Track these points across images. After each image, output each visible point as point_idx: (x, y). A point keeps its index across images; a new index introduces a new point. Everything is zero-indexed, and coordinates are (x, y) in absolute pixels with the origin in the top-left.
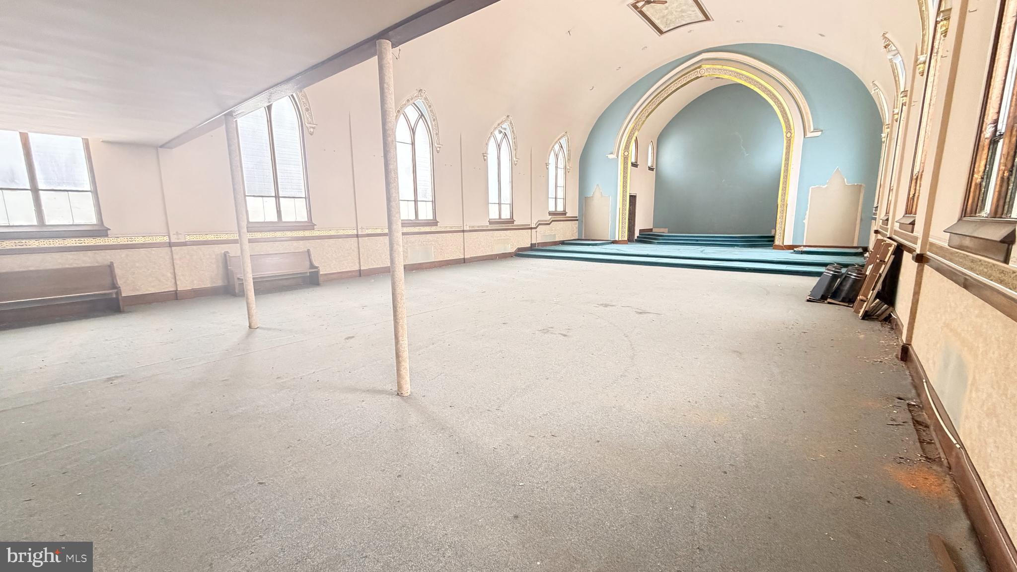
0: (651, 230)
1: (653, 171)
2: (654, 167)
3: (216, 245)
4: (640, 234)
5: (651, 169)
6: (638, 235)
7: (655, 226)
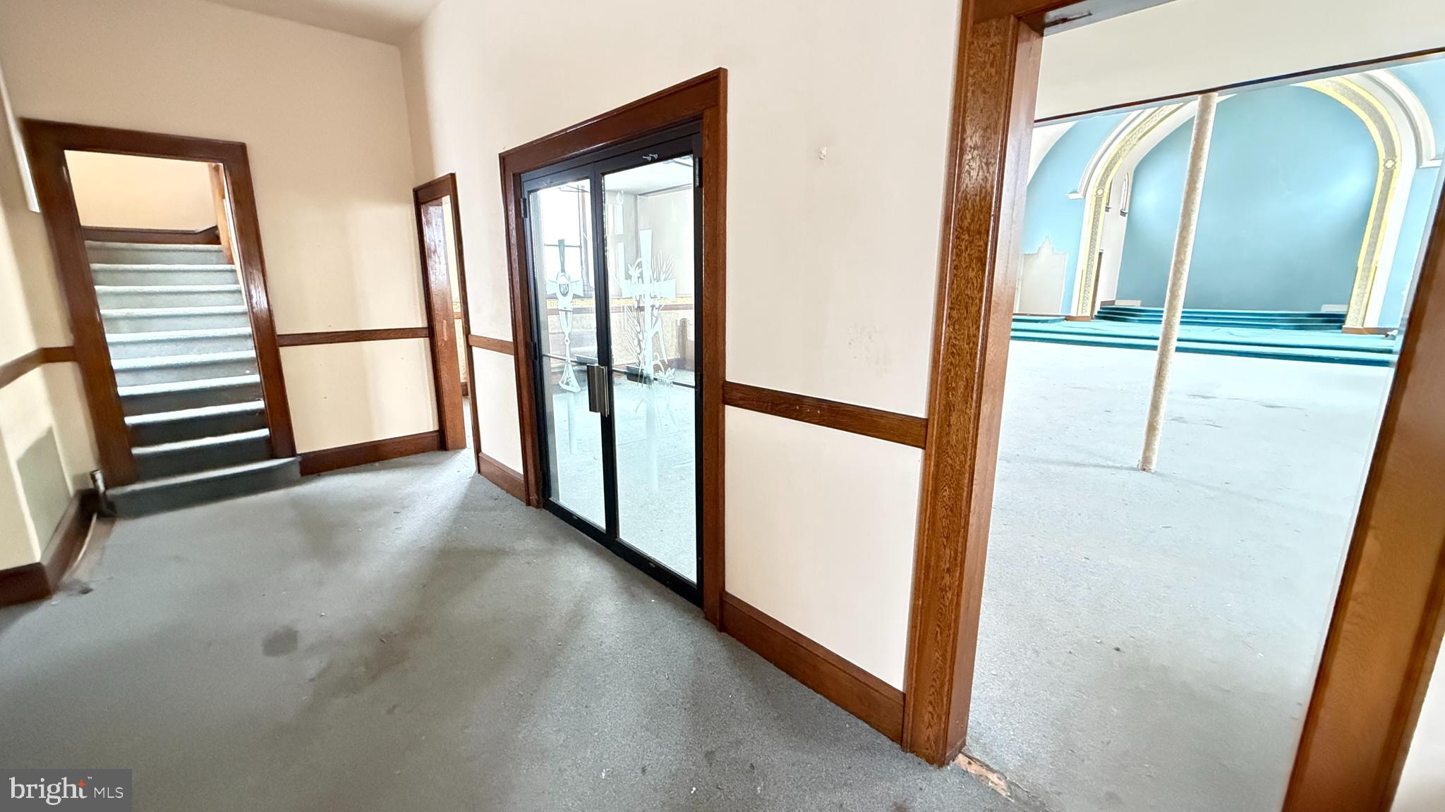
0: (1113, 302)
1: (1125, 216)
2: (1127, 211)
3: (674, 311)
4: (1101, 308)
5: (1123, 214)
6: (1099, 310)
7: (1120, 297)
